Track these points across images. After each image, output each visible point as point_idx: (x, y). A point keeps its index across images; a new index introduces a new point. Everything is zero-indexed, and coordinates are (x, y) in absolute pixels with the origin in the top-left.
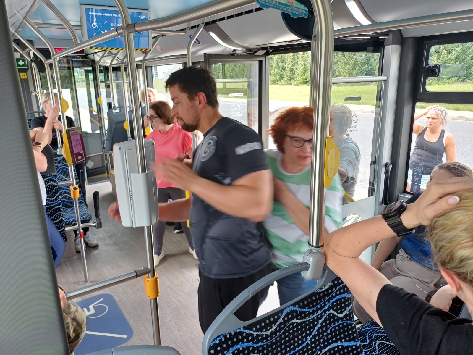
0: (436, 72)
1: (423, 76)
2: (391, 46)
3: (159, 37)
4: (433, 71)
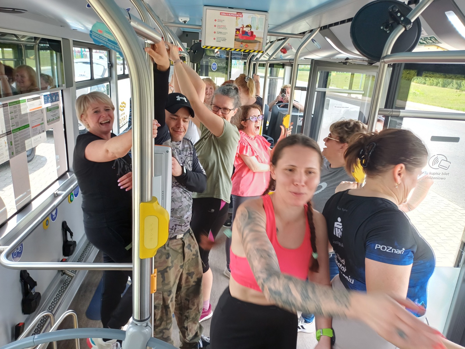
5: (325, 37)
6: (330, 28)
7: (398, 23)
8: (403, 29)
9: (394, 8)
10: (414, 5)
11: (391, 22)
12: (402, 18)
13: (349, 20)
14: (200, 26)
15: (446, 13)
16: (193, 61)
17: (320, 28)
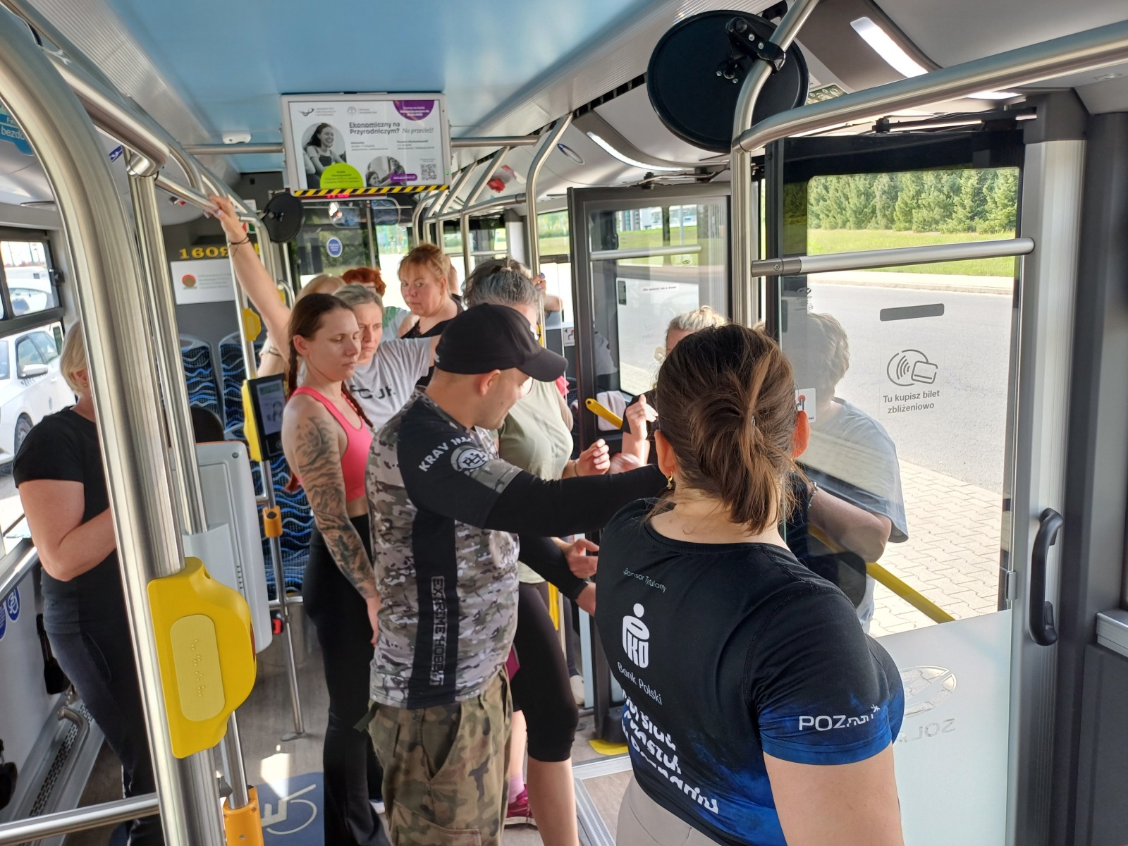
5: (588, 134)
6: (598, 109)
7: (755, 58)
8: (769, 70)
9: (738, 22)
10: (778, 18)
11: (736, 58)
12: (761, 45)
13: (637, 82)
14: (280, 144)
15: (852, 23)
16: (276, 238)
17: (572, 114)
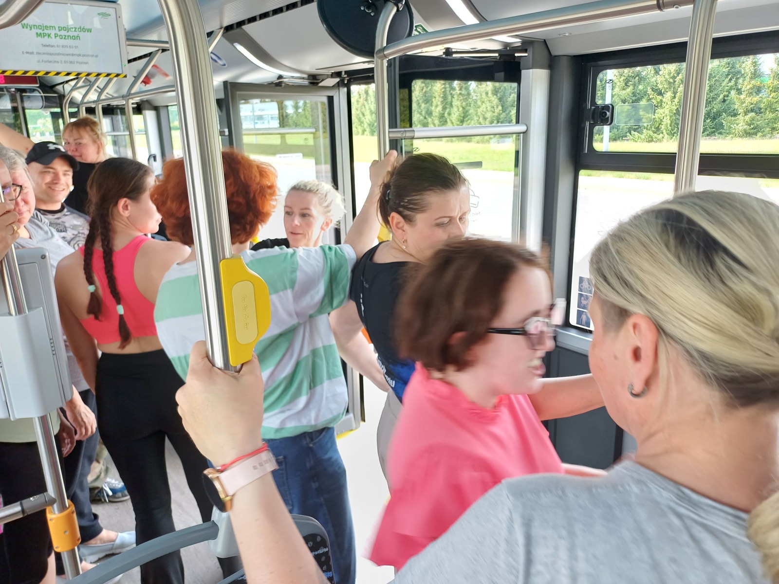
0: (607, 117)
1: (587, 124)
2: (531, 70)
3: (157, 54)
4: (604, 115)
5: (234, 44)
6: (243, 27)
7: (385, 1)
8: (395, 9)
17: (223, 29)
